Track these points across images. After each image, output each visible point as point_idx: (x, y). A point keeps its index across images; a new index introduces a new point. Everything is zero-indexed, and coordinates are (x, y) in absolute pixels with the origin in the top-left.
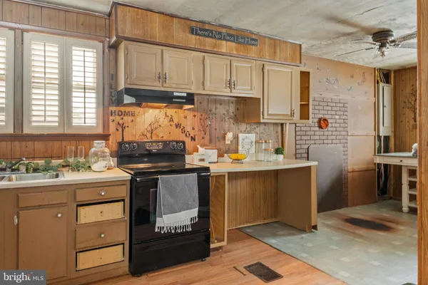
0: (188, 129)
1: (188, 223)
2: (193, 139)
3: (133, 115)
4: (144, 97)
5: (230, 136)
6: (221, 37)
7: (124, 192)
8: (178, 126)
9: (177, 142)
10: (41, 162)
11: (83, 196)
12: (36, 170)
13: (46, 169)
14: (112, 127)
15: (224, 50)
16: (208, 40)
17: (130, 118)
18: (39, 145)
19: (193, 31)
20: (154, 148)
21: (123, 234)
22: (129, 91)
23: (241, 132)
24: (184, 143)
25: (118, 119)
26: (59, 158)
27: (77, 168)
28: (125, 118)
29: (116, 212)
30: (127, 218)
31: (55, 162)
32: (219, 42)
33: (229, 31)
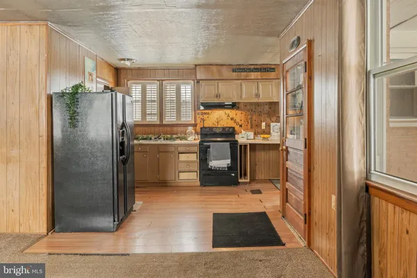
0: (238, 120)
1: (226, 166)
2: (241, 126)
3: (208, 114)
4: (209, 106)
5: (264, 124)
6: (251, 70)
7: (196, 149)
8: (232, 119)
9: (230, 128)
10: (169, 136)
11: (181, 149)
12: (167, 139)
13: (170, 139)
14: (198, 121)
15: (253, 77)
16: (243, 73)
17: (207, 116)
18: (169, 129)
19: (234, 71)
20: (218, 131)
21: (196, 167)
22: (202, 104)
23: (273, 122)
24: (234, 128)
25: (201, 116)
26: (176, 134)
27: (181, 139)
28: (205, 116)
29: (194, 157)
30: (198, 161)
31: (174, 136)
32: (250, 73)
33: (256, 67)
